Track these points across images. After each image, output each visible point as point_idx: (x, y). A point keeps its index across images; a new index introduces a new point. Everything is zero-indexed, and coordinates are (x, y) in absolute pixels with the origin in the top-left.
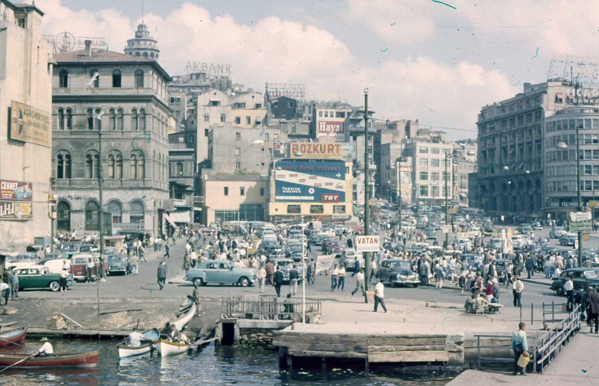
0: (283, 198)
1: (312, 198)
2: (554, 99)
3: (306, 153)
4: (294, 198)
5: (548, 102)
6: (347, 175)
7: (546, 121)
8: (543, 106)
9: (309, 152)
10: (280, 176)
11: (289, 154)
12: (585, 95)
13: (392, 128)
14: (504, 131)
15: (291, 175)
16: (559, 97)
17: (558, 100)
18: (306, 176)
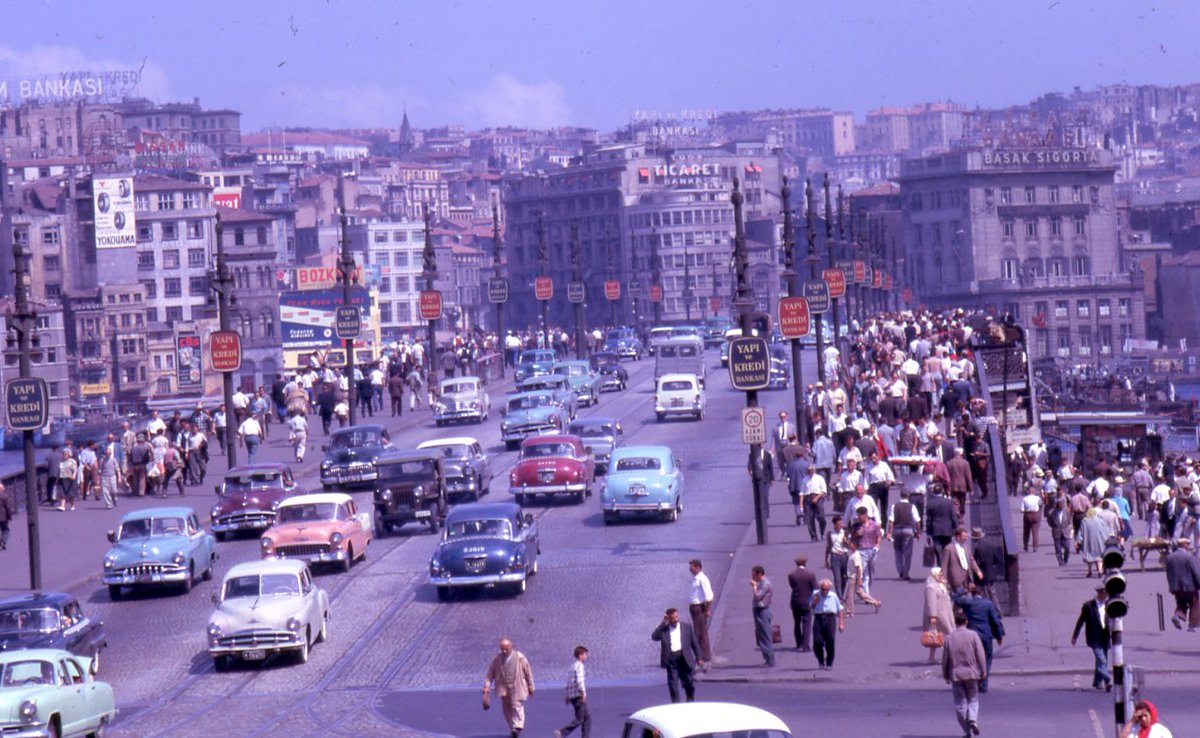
0: (291, 345)
1: (330, 342)
2: (637, 178)
3: (318, 282)
4: (306, 344)
5: (628, 182)
6: (372, 308)
7: (627, 213)
8: (622, 189)
9: (321, 280)
10: (285, 315)
11: (296, 286)
12: (681, 173)
13: (310, 196)
14: (556, 218)
15: (301, 314)
16: (643, 174)
17: (643, 179)
18: (319, 313)
